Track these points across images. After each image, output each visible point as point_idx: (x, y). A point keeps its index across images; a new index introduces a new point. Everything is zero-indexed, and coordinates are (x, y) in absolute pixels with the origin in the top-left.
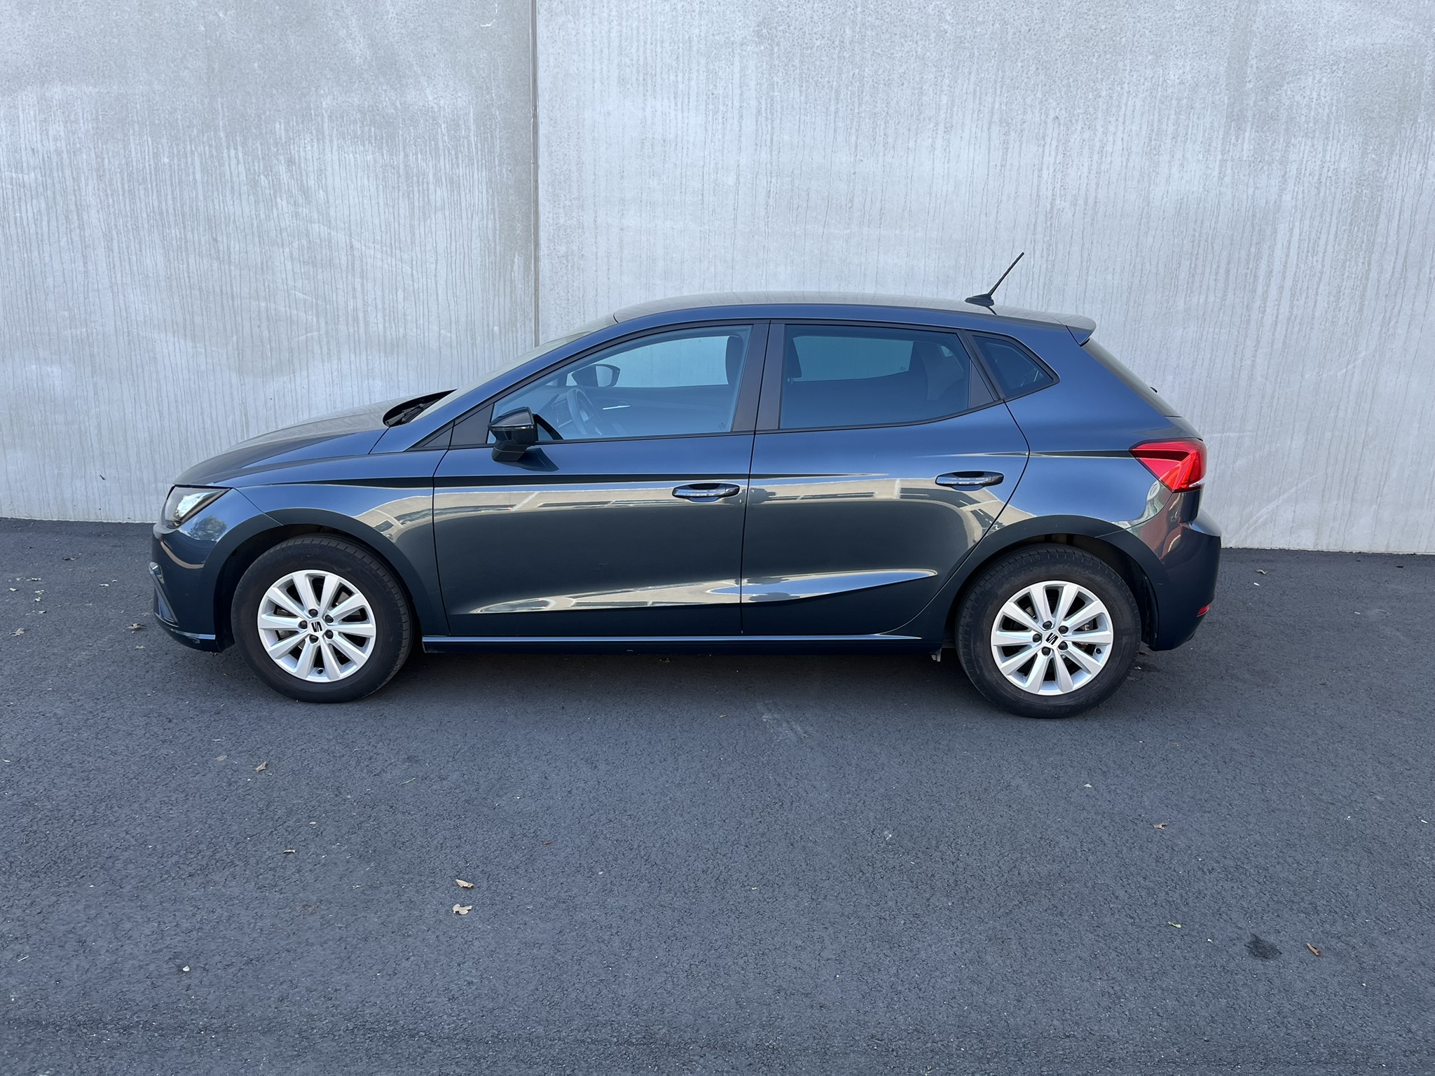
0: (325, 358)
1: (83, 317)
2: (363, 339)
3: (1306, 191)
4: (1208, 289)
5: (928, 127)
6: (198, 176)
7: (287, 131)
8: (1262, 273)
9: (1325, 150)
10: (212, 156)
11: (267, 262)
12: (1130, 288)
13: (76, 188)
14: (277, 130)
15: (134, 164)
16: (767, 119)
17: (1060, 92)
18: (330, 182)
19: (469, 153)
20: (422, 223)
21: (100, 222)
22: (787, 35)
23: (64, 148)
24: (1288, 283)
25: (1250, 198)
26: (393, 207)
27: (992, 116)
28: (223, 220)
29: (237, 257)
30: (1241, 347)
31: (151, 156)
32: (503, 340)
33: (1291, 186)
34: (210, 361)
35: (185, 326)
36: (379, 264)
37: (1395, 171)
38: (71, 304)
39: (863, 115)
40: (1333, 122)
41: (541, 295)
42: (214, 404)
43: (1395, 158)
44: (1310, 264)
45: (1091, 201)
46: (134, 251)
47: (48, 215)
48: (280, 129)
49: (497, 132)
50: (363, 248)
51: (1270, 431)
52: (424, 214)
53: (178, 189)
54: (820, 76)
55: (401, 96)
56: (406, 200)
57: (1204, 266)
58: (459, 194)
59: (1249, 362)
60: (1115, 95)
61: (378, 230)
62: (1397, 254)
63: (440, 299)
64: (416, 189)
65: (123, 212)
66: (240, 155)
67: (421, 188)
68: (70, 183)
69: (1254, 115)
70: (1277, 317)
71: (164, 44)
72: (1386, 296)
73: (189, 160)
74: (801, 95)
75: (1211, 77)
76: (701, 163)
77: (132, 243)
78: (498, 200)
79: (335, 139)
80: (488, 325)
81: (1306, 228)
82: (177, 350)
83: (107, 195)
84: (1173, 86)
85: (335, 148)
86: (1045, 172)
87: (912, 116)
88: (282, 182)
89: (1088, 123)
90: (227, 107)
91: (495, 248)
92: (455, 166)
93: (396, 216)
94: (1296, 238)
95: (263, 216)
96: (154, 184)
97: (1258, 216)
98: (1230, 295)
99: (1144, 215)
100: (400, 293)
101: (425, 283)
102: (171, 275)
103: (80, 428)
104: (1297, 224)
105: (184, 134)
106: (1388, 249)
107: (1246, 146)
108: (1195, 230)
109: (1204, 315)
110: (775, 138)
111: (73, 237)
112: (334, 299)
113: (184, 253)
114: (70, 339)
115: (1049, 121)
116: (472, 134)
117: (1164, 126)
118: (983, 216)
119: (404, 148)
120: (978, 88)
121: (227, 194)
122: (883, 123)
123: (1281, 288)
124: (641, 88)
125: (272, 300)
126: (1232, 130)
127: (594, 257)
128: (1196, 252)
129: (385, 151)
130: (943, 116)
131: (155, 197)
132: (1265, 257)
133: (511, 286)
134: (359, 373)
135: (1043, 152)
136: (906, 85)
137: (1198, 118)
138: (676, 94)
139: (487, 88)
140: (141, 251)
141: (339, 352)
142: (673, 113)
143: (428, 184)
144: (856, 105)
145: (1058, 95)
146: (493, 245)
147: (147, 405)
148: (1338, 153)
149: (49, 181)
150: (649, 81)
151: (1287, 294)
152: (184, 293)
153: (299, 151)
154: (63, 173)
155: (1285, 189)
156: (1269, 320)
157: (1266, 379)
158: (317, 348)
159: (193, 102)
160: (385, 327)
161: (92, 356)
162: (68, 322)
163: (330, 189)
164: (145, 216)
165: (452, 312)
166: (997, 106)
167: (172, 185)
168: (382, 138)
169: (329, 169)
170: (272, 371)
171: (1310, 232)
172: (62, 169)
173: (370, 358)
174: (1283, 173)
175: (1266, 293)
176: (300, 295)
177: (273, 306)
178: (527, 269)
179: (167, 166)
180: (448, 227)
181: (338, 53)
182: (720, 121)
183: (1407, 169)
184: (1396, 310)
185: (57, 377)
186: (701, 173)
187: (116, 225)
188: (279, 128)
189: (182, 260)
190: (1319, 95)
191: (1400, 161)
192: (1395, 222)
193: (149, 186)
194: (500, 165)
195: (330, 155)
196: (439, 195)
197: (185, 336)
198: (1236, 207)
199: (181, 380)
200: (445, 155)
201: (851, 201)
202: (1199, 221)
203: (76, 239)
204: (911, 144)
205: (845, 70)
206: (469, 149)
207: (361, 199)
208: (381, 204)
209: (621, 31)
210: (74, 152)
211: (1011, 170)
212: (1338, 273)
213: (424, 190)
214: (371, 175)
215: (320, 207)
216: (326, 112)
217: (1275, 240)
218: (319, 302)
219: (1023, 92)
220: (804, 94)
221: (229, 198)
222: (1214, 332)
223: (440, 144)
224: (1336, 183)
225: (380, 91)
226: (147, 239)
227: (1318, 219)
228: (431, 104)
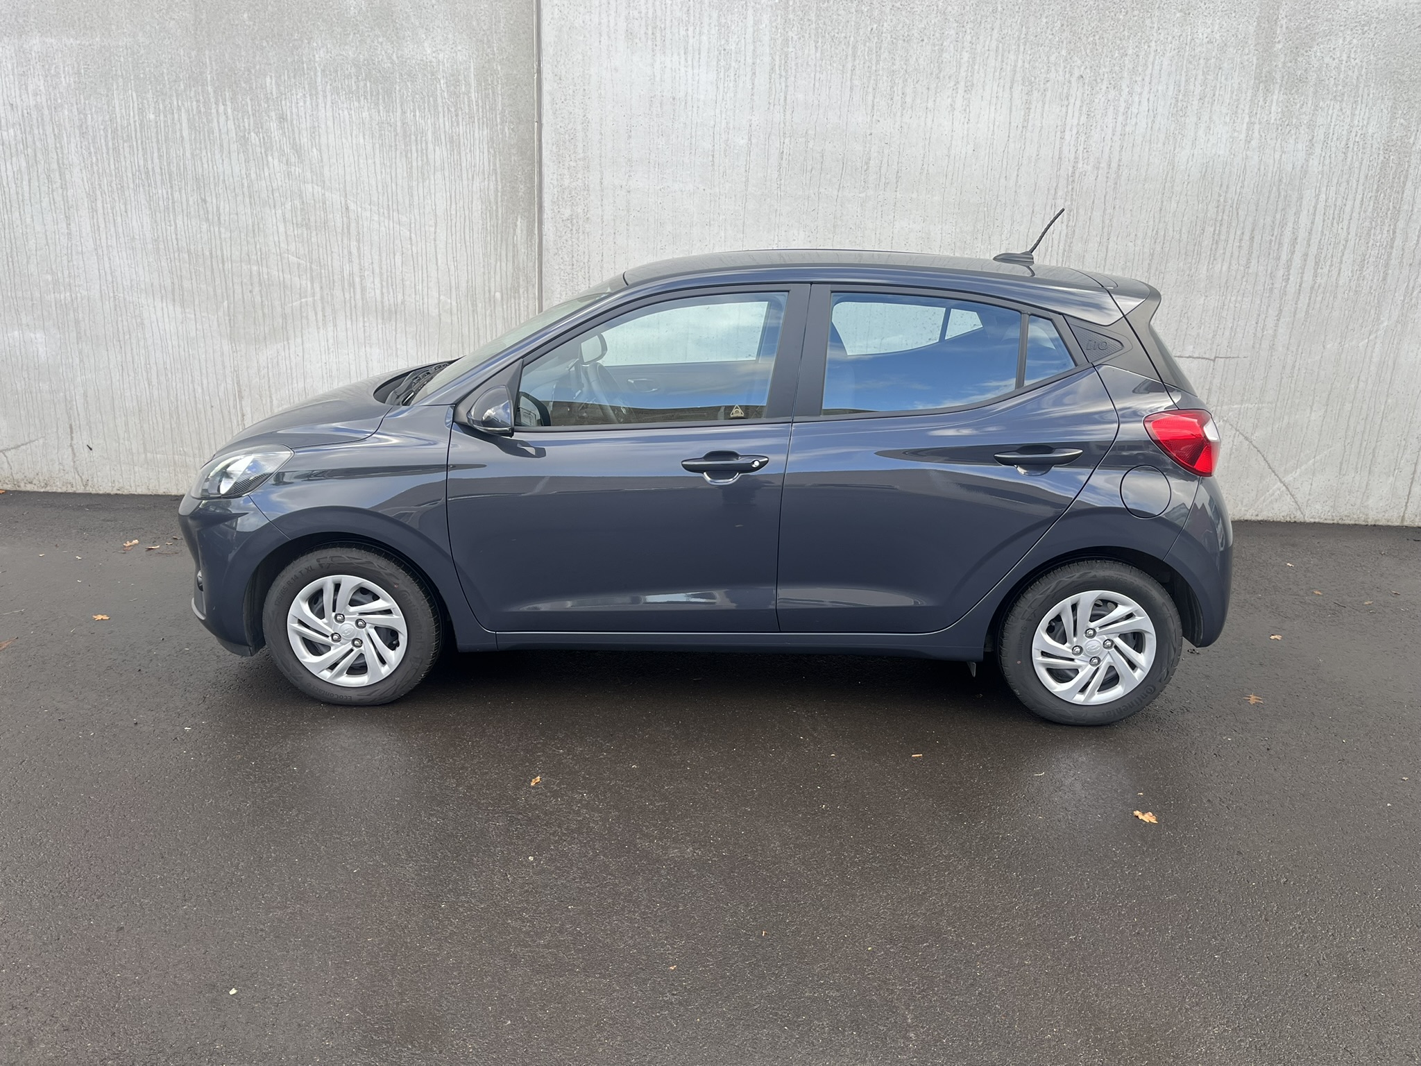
0: (320, 324)
1: (67, 280)
2: (360, 304)
3: (1333, 156)
4: (1232, 256)
5: (949, 85)
6: (185, 133)
7: (278, 85)
8: (1287, 240)
9: (1353, 115)
10: (200, 112)
11: (258, 224)
12: (1152, 255)
13: (58, 145)
14: (268, 85)
15: (119, 120)
16: (781, 76)
17: (1085, 50)
18: (324, 140)
19: (470, 110)
20: (421, 184)
21: (83, 181)
23: (44, 104)
24: (1313, 250)
25: (1277, 162)
26: (391, 167)
27: (1014, 75)
28: (212, 179)
29: (227, 218)
30: (1263, 316)
31: (136, 112)
32: (505, 307)
33: (1318, 150)
34: (199, 327)
35: (173, 291)
36: (376, 226)
38: (54, 267)
39: (881, 72)
40: (1362, 85)
41: (545, 259)
42: (204, 371)
44: (1335, 231)
45: (1114, 165)
46: (118, 212)
47: (29, 174)
48: (271, 84)
49: (499, 88)
50: (359, 209)
51: (1289, 402)
52: (423, 174)
53: (164, 146)
54: (836, 31)
55: (398, 49)
56: (404, 160)
57: (1228, 232)
58: (460, 153)
59: (1271, 332)
60: (1142, 54)
61: (375, 191)
63: (439, 264)
64: (414, 148)
65: (108, 171)
66: (229, 111)
67: (419, 147)
68: (51, 141)
69: (1283, 77)
70: (1300, 286)
72: (1411, 265)
73: (176, 116)
74: (816, 52)
75: (1239, 36)
76: (712, 123)
77: (117, 204)
78: (500, 160)
79: (329, 94)
80: (490, 292)
81: (1332, 194)
82: (166, 316)
83: (90, 153)
84: (1201, 45)
85: (329, 103)
86: (1067, 134)
87: (931, 74)
88: (273, 139)
89: (1113, 83)
90: (216, 60)
91: (497, 211)
92: (455, 124)
93: (394, 176)
94: (1321, 206)
95: (253, 176)
96: (139, 142)
97: (1284, 181)
98: (1254, 262)
99: (1169, 179)
100: (398, 256)
101: (424, 247)
102: (158, 238)
103: (65, 396)
104: (1324, 189)
105: (170, 88)
107: (1273, 108)
108: (1220, 195)
109: (1226, 283)
110: (789, 97)
111: (55, 197)
112: (330, 264)
113: (171, 216)
114: (53, 304)
115: (1074, 80)
116: (472, 90)
117: (1192, 87)
118: (1003, 180)
119: (402, 105)
120: (1001, 45)
121: (217, 152)
122: (901, 81)
123: (1306, 255)
124: (650, 43)
125: (264, 262)
126: (1261, 93)
127: (600, 220)
128: (1220, 218)
129: (381, 108)
130: (963, 74)
131: (140, 155)
132: (1290, 225)
133: (514, 251)
134: (356, 340)
135: (1066, 113)
136: (926, 40)
137: (1226, 79)
138: (686, 49)
139: (489, 41)
140: (126, 212)
141: (335, 318)
142: (683, 70)
143: (427, 143)
144: (874, 63)
145: (1084, 53)
146: (494, 208)
147: (135, 373)
148: (1366, 117)
149: (30, 139)
150: (658, 35)
151: (1311, 261)
152: (172, 255)
153: (291, 107)
155: (1311, 154)
156: (1292, 289)
157: (1288, 349)
158: (311, 314)
159: (179, 55)
160: (382, 294)
161: (77, 322)
162: (51, 286)
163: (324, 148)
164: (130, 175)
165: (453, 278)
166: (1020, 63)
167: (158, 141)
168: (378, 94)
169: (323, 126)
170: (265, 339)
171: (1336, 198)
172: (43, 125)
173: (367, 324)
174: (1310, 138)
175: (1290, 261)
176: (293, 259)
177: (265, 270)
178: (530, 232)
179: (153, 124)
180: (448, 190)
182: (732, 78)
185: (41, 344)
186: (711, 133)
187: (100, 185)
188: (269, 82)
189: (170, 221)
190: (1349, 57)
193: (135, 143)
194: (503, 122)
195: (323, 111)
196: (439, 154)
197: (174, 300)
198: (1262, 173)
199: (170, 348)
200: (444, 112)
201: (867, 163)
202: (1224, 187)
203: (58, 199)
204: (930, 104)
205: (863, 25)
206: (469, 106)
207: (356, 159)
208: (378, 165)
210: (55, 108)
211: (1032, 132)
212: (1363, 241)
213: (422, 149)
214: (367, 133)
215: (313, 166)
216: (320, 65)
217: (1300, 206)
218: (314, 267)
219: (1047, 49)
220: (819, 50)
221: (218, 156)
222: (1236, 301)
223: (439, 100)
224: (1364, 149)
225: (376, 43)
226: (133, 199)
227: (1344, 184)
228: (430, 58)
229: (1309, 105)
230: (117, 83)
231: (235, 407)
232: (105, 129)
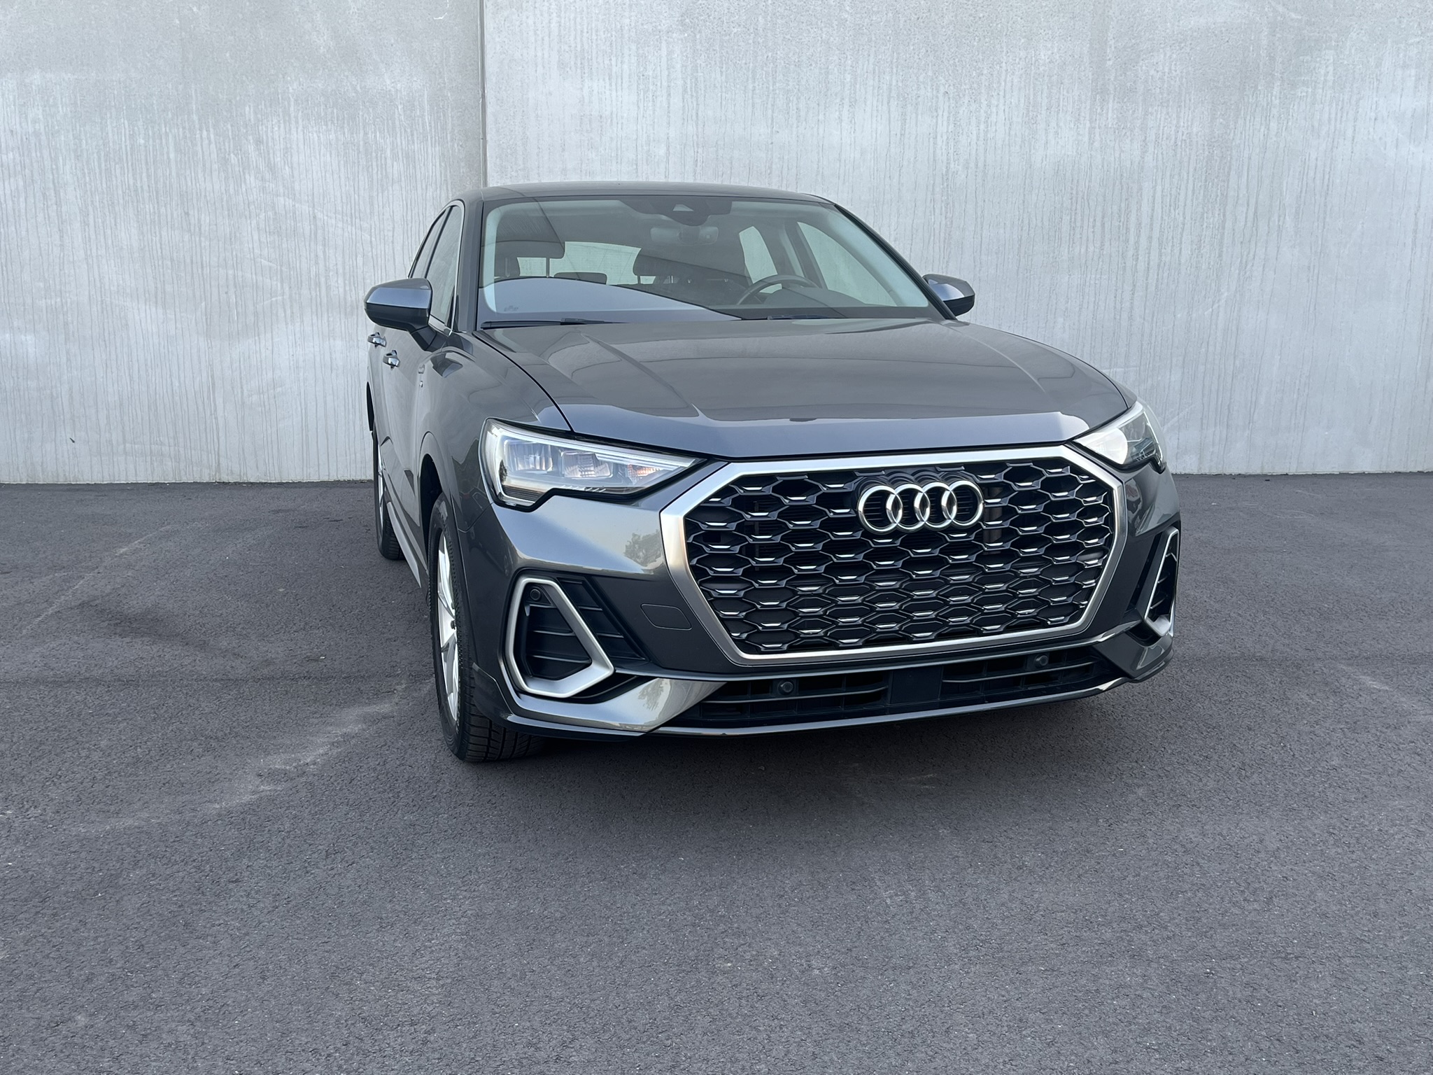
0: (289, 320)
1: (58, 287)
2: (325, 300)
3: (1164, 153)
4: (1088, 241)
5: (835, 102)
6: (172, 156)
7: (256, 113)
8: (1132, 225)
9: (1178, 117)
10: (185, 137)
11: (235, 233)
12: (1020, 240)
13: (54, 167)
14: (246, 113)
15: (111, 145)
16: (692, 96)
17: (948, 71)
18: (295, 159)
19: (424, 130)
20: (380, 194)
21: (77, 199)
22: (708, 23)
23: (42, 130)
24: (1156, 234)
25: (1117, 160)
26: (354, 180)
27: (890, 92)
28: (194, 195)
29: (207, 229)
30: (1120, 292)
31: (128, 138)
33: (1151, 148)
34: (179, 326)
35: (156, 293)
36: (340, 232)
37: (1241, 133)
38: (46, 275)
39: (777, 91)
40: (1184, 92)
42: (182, 368)
43: (1241, 122)
44: (1173, 216)
45: (981, 165)
46: (108, 225)
47: (26, 192)
48: (250, 112)
49: (449, 112)
50: (326, 218)
51: (1151, 365)
52: (382, 186)
53: (152, 167)
54: (738, 58)
55: (361, 81)
56: (365, 174)
57: (1082, 220)
58: (415, 167)
59: (1128, 304)
60: (995, 73)
61: (339, 201)
62: (1248, 205)
64: (374, 164)
65: (100, 189)
66: (212, 136)
67: (379, 163)
68: (48, 163)
69: (1115, 88)
70: (1148, 264)
71: (141, 36)
72: (1242, 243)
73: (164, 141)
74: (721, 76)
75: (1076, 56)
76: (635, 137)
78: (450, 172)
79: (300, 120)
81: (1167, 185)
82: (149, 317)
83: (84, 174)
84: (1044, 64)
85: (300, 128)
86: (939, 139)
87: (820, 92)
88: (251, 160)
89: (973, 97)
90: (200, 93)
92: (411, 142)
93: (356, 189)
94: (1159, 194)
95: (232, 191)
96: (130, 164)
97: (1125, 175)
98: (1107, 244)
99: (1027, 176)
101: (383, 249)
102: (145, 247)
103: (52, 393)
104: (1159, 181)
105: (159, 117)
106: (1240, 202)
107: (1110, 115)
108: (1072, 189)
109: (1085, 263)
110: (700, 114)
111: (50, 212)
112: (298, 266)
113: (157, 227)
114: (44, 309)
115: (940, 95)
116: (426, 114)
117: (1039, 99)
118: (887, 179)
119: (364, 127)
120: (877, 68)
121: (200, 171)
122: (795, 99)
123: (1150, 238)
124: (579, 71)
125: (239, 266)
126: (1098, 102)
128: (1074, 208)
129: (346, 131)
130: (847, 92)
131: (130, 175)
132: (1134, 212)
134: (321, 334)
135: (937, 122)
136: (814, 65)
137: (1068, 92)
138: (610, 76)
139: (440, 73)
140: (116, 225)
141: (302, 315)
142: (608, 92)
143: (386, 159)
144: (771, 84)
145: (947, 73)
147: (118, 369)
148: (1190, 120)
149: (27, 161)
150: (586, 65)
151: (1155, 243)
152: (156, 263)
153: (266, 132)
154: (41, 153)
155: (1146, 152)
156: (1142, 266)
157: (1144, 319)
158: (281, 312)
159: (168, 88)
161: (66, 324)
162: (43, 292)
163: (295, 165)
164: (120, 192)
166: (894, 83)
167: (147, 163)
168: (343, 119)
169: (294, 146)
170: (238, 334)
171: (1171, 189)
172: (41, 149)
173: (331, 319)
174: (1143, 138)
175: (1137, 242)
176: (265, 263)
177: (240, 274)
179: (143, 147)
180: (404, 198)
181: (303, 44)
182: (651, 99)
183: (1251, 131)
184: (1252, 254)
185: (30, 345)
186: (634, 145)
188: (248, 110)
189: (155, 232)
190: (1170, 69)
191: (1245, 123)
192: (1244, 179)
193: (125, 165)
194: (452, 140)
195: (295, 134)
196: (396, 168)
197: (156, 303)
198: (1105, 169)
199: (151, 345)
200: (401, 133)
201: (770, 168)
202: (1075, 181)
203: (53, 215)
204: (821, 117)
205: (760, 53)
206: (423, 127)
207: (323, 174)
208: (343, 179)
209: (560, 22)
210: (52, 135)
211: (909, 139)
212: (1197, 224)
213: (382, 164)
214: (333, 152)
215: (285, 182)
216: (293, 96)
217: (1141, 196)
218: (283, 269)
219: (915, 71)
220: (724, 74)
221: (200, 175)
222: (1095, 279)
223: (397, 123)
224: (1190, 145)
225: (342, 76)
226: (122, 214)
227: (1176, 177)
228: (389, 88)
229: (1140, 111)
230: (111, 113)
231: (209, 398)
232: (98, 153)
